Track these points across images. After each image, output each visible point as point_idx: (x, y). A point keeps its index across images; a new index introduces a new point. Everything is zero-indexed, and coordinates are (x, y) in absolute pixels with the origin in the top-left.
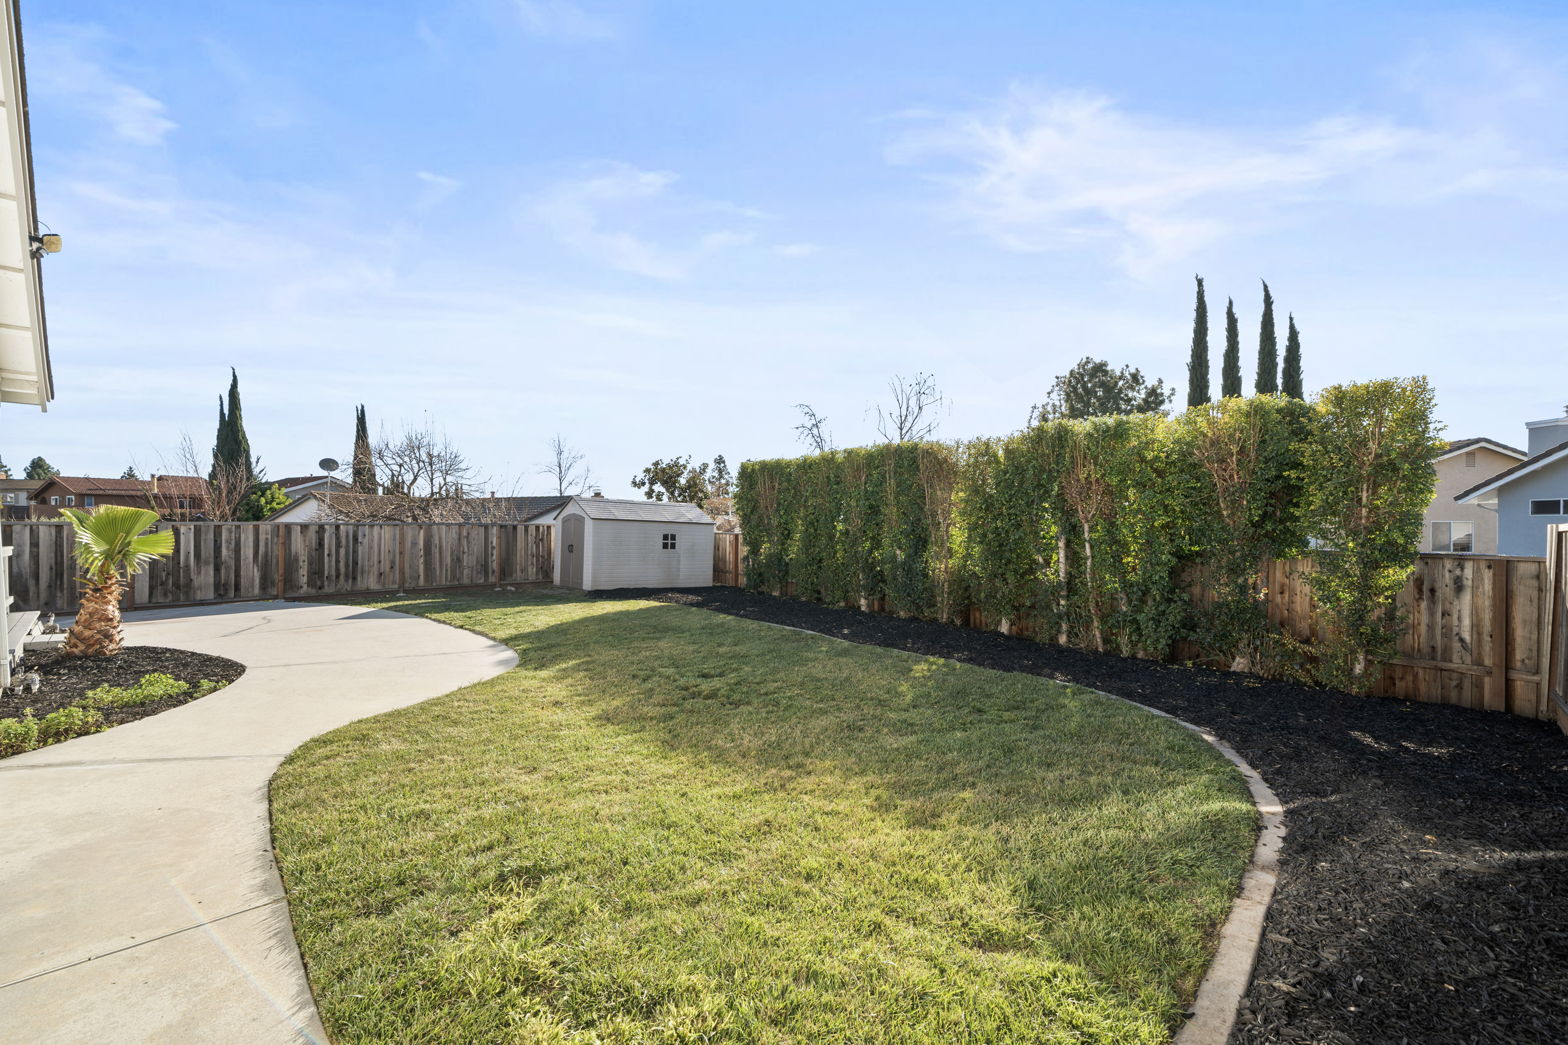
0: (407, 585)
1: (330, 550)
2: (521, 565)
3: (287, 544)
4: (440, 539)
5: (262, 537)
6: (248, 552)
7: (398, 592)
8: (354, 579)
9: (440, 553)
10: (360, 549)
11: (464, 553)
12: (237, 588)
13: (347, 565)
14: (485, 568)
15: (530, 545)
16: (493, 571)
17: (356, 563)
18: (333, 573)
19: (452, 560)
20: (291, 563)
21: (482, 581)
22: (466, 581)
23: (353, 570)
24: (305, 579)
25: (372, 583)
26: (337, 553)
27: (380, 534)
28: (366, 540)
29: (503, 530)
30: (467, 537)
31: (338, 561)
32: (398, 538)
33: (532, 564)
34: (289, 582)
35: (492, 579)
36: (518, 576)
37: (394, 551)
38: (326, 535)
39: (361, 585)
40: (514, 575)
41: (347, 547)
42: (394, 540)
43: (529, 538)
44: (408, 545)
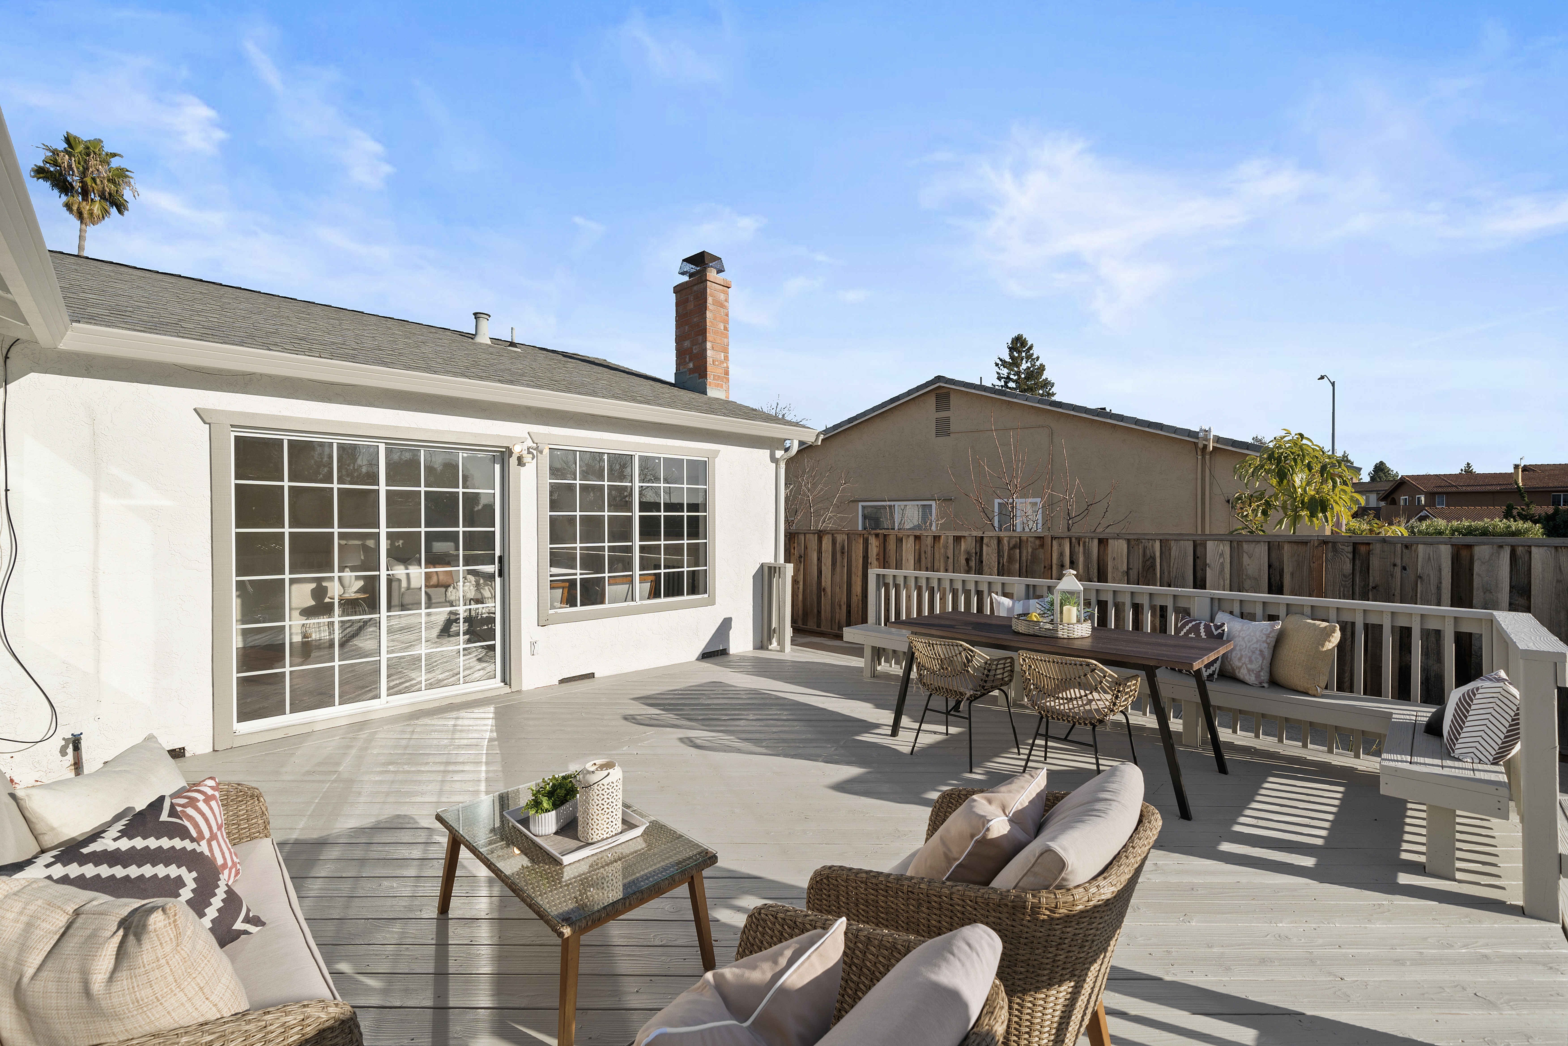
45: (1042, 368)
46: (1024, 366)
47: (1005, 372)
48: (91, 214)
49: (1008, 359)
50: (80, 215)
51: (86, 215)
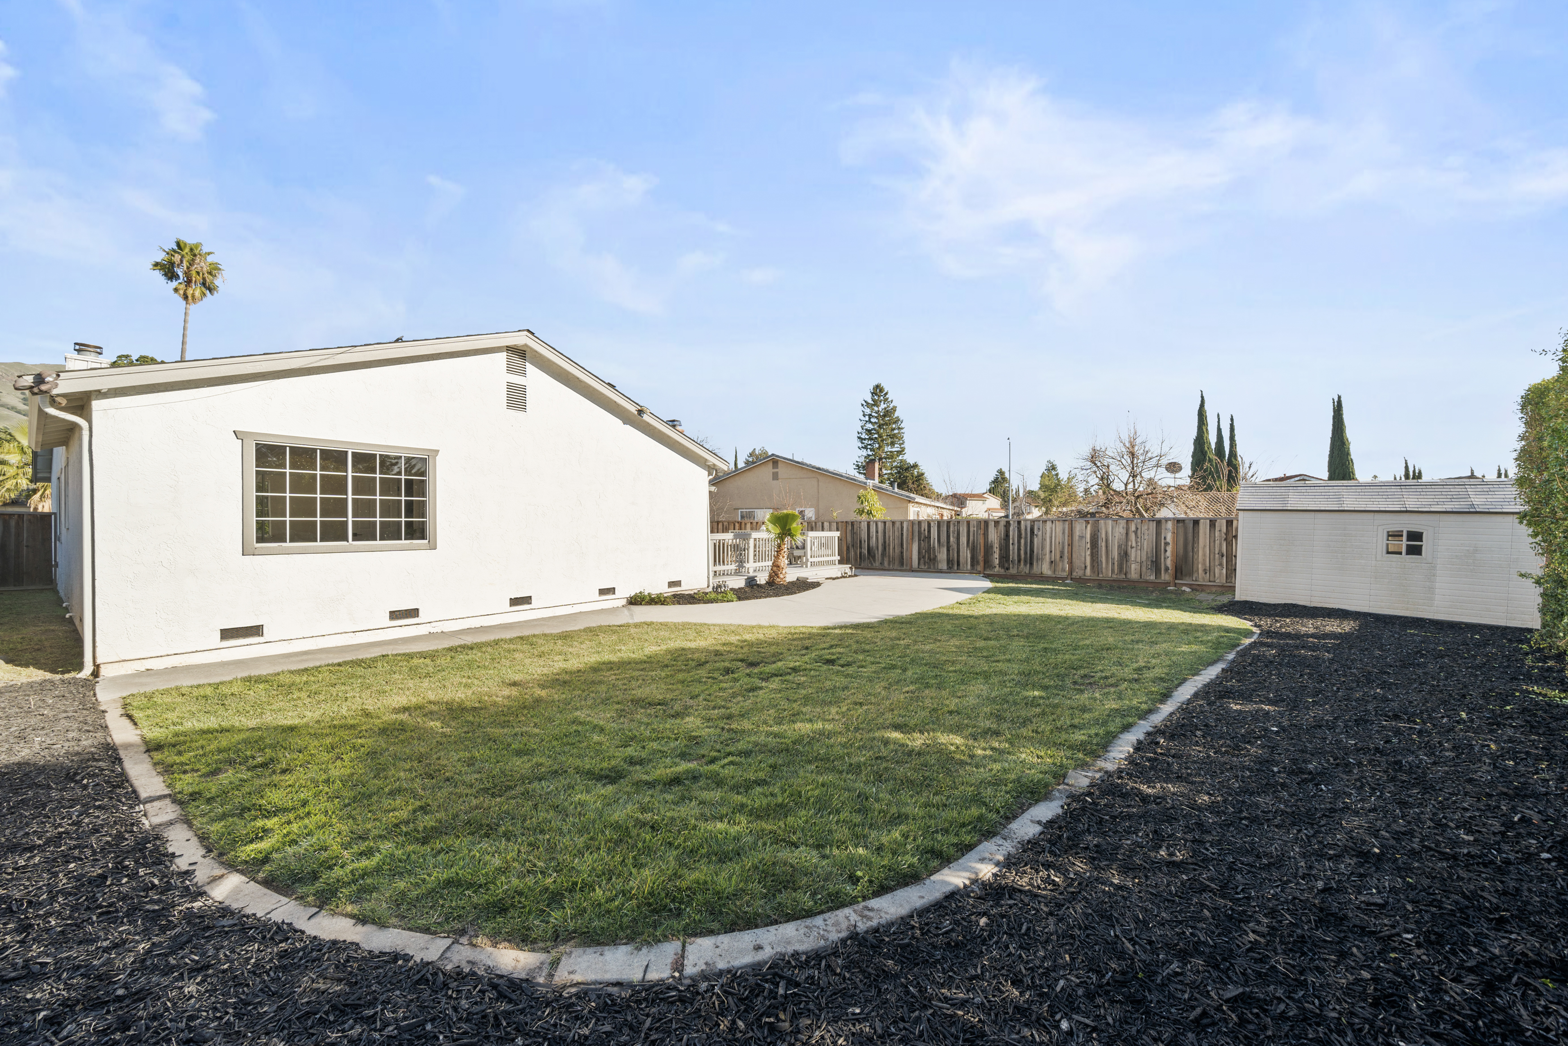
0: (1074, 574)
1: (1013, 540)
2: (1204, 564)
3: (986, 534)
4: (1107, 533)
5: (972, 529)
6: (963, 540)
7: (1066, 578)
8: (1031, 564)
9: (1107, 547)
10: (1036, 540)
11: (1132, 547)
12: (958, 564)
13: (1026, 553)
14: (1156, 564)
15: (1217, 542)
16: (1167, 569)
17: (1032, 551)
18: (1016, 558)
19: (1119, 554)
20: (988, 548)
21: (1153, 577)
22: (1134, 575)
23: (1031, 558)
24: (997, 561)
25: (1046, 569)
26: (1019, 542)
27: (1051, 528)
28: (1040, 533)
29: (1181, 525)
30: (1136, 532)
31: (1019, 549)
32: (1067, 532)
33: (1221, 564)
34: (988, 563)
35: (1165, 577)
36: (1201, 577)
37: (1063, 543)
38: (1011, 529)
39: (1036, 569)
40: (1195, 575)
41: (1026, 538)
42: (1064, 533)
43: (1217, 534)
44: (1076, 538)
45: (894, 409)
46: (883, 406)
47: (868, 411)
48: (193, 296)
49: (870, 401)
50: (186, 297)
51: (190, 298)
